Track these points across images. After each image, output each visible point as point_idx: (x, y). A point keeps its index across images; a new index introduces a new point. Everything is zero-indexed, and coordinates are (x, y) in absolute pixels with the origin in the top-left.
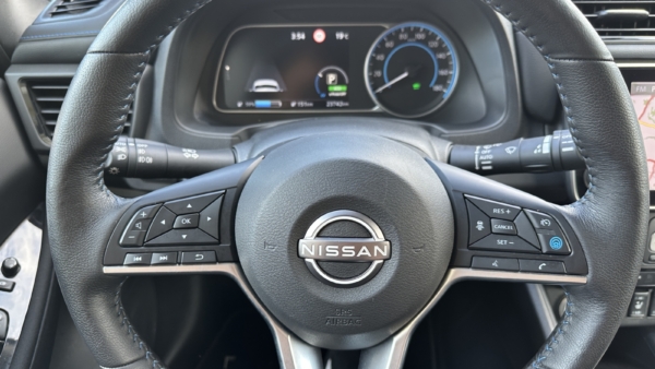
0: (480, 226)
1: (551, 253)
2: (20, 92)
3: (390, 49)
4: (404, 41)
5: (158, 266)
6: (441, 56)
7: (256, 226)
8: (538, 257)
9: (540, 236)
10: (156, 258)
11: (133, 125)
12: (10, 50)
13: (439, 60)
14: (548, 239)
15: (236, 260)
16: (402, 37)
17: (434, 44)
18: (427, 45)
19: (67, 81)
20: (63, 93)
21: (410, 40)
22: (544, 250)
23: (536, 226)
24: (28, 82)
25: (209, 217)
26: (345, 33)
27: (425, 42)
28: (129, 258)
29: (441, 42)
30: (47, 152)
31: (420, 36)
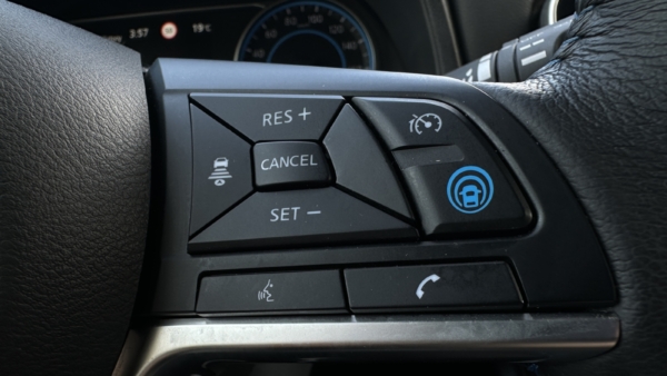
0: (221, 171)
1: (458, 229)
3: (273, 41)
4: (293, 28)
6: (349, 46)
8: (407, 252)
9: (413, 175)
13: (347, 52)
14: (437, 179)
16: (288, 21)
17: (338, 29)
18: (327, 32)
21: (301, 26)
22: (431, 222)
23: (394, 140)
26: (204, 23)
27: (323, 27)
29: (347, 26)
31: (316, 19)
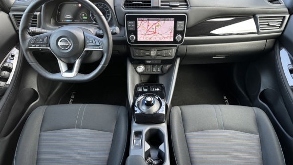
0: (88, 41)
2: (12, 18)
5: (37, 47)
7: (52, 41)
10: (37, 46)
11: (37, 25)
12: (10, 8)
13: (107, 11)
15: (50, 47)
19: (22, 15)
20: (21, 18)
24: (14, 15)
25: (45, 40)
28: (33, 46)
30: (18, 31)
31: (103, 6)
